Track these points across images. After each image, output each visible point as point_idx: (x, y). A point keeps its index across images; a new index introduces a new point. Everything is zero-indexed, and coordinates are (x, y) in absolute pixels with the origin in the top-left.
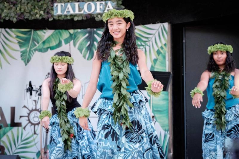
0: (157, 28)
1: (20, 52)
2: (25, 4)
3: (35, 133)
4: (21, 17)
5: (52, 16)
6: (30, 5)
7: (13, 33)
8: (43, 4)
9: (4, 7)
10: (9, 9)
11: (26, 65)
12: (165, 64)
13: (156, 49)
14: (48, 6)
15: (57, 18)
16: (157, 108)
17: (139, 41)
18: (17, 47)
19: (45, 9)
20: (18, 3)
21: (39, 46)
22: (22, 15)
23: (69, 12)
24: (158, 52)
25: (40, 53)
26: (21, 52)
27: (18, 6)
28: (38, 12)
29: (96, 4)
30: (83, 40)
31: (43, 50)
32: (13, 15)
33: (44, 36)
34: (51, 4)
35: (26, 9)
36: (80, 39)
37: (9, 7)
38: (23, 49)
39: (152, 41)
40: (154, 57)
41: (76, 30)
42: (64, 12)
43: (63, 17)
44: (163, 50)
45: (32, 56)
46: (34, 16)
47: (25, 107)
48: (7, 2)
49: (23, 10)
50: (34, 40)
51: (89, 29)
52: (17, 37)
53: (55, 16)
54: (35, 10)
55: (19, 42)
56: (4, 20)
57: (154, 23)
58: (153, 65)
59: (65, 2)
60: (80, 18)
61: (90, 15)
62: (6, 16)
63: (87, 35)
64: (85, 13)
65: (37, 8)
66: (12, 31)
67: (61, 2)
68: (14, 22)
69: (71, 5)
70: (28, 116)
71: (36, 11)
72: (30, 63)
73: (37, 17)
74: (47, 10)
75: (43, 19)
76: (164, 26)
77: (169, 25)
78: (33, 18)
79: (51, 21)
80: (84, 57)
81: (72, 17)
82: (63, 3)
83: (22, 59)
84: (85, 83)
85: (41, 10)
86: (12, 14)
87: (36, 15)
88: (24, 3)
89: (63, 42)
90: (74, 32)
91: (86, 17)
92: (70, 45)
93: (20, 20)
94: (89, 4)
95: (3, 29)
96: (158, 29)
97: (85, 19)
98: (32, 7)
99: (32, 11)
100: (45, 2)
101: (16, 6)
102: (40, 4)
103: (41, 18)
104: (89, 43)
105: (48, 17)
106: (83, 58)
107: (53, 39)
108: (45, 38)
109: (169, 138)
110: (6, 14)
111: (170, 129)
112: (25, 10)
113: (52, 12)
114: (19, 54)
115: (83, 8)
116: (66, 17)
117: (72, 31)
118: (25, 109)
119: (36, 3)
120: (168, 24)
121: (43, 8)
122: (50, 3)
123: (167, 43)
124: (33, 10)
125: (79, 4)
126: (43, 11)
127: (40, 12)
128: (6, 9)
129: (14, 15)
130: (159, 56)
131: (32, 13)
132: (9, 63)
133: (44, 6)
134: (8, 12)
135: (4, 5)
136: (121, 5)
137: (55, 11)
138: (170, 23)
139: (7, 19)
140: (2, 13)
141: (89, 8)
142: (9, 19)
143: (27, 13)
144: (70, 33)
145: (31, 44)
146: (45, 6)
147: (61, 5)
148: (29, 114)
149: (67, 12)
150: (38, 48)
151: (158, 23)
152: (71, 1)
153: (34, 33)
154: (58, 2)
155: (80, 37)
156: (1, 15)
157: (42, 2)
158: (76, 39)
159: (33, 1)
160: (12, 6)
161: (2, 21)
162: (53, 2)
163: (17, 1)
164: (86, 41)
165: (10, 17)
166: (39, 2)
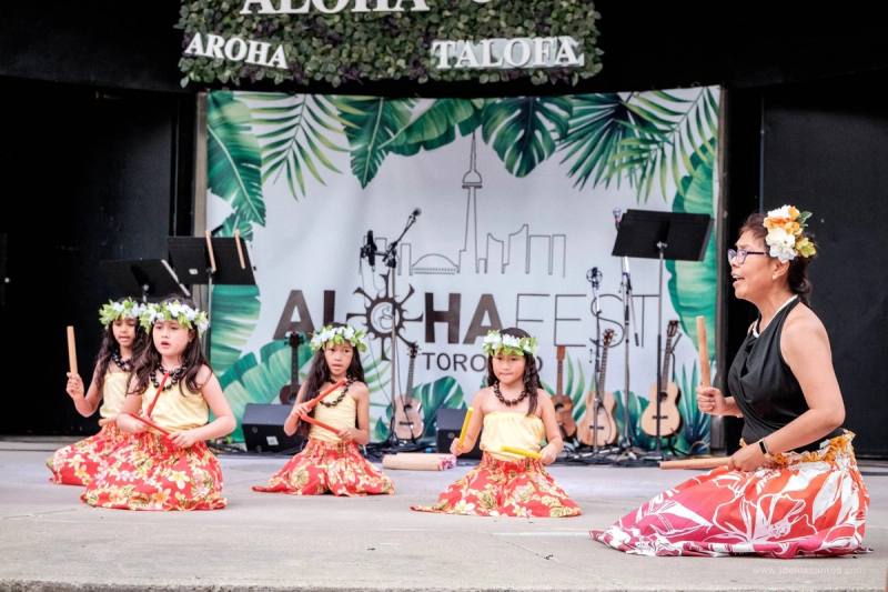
0: (693, 98)
1: (349, 154)
2: (362, 42)
3: (384, 357)
4: (352, 74)
5: (426, 72)
6: (372, 44)
7: (333, 104)
8: (405, 41)
9: (310, 48)
10: (323, 54)
11: (364, 186)
12: (712, 191)
13: (690, 151)
14: (416, 49)
15: (439, 77)
16: (688, 300)
17: (648, 131)
18: (342, 140)
19: (409, 54)
20: (344, 39)
21: (396, 140)
22: (354, 69)
23: (468, 61)
24: (695, 161)
25: (400, 157)
26: (353, 154)
27: (345, 48)
28: (393, 61)
29: (534, 43)
30: (508, 126)
31: (407, 150)
32: (331, 68)
33: (410, 114)
34: (425, 42)
35: (364, 54)
36: (500, 123)
37: (323, 49)
38: (358, 147)
39: (680, 133)
40: (683, 171)
41: (490, 101)
42: (455, 63)
43: (453, 74)
44: (707, 154)
45: (380, 163)
46: (384, 71)
47: (359, 290)
48: (318, 38)
50: (384, 123)
51: (522, 98)
52: (344, 115)
53: (434, 72)
54: (384, 56)
55: (348, 130)
56: (312, 80)
57: (686, 85)
58: (682, 192)
59: (457, 39)
60: (494, 79)
61: (518, 69)
62: (315, 72)
63: (518, 112)
64: (505, 67)
65: (390, 52)
66: (330, 101)
67: (448, 38)
68: (336, 85)
69: (472, 46)
70: (368, 315)
71: (387, 59)
72: (373, 180)
73: (390, 74)
74: (414, 57)
75: (404, 78)
76: (709, 94)
77: (724, 92)
78: (380, 76)
79: (425, 84)
80: (510, 168)
81: (474, 75)
82: (452, 40)
83: (355, 173)
84: (511, 235)
85: (399, 58)
86: (330, 65)
87: (386, 69)
88: (359, 40)
89: (457, 131)
90: (485, 104)
91: (510, 75)
92: (474, 137)
93: (350, 81)
94: (517, 43)
95: (309, 97)
96: (696, 102)
97: (506, 79)
98: (379, 50)
99: (379, 58)
100: (410, 38)
101: (340, 47)
102: (397, 41)
103: (399, 75)
104: (522, 133)
105: (415, 74)
106: (506, 171)
107: (431, 122)
108: (412, 119)
109: (716, 378)
110: (315, 67)
111: (719, 355)
112: (360, 56)
113: (425, 62)
114: (348, 158)
115: (501, 53)
116: (459, 75)
117: (479, 102)
118: (359, 295)
119: (387, 39)
120: (721, 89)
121: (404, 51)
122: (421, 39)
123: (716, 138)
124: (381, 56)
125: (491, 44)
126: (404, 58)
127: (396, 61)
128: (316, 55)
129: (334, 68)
130: (695, 168)
131: (377, 64)
132: (322, 182)
133: (407, 47)
134: (320, 62)
135: (310, 44)
136: (595, 46)
137: (433, 61)
138: (725, 86)
139: (319, 77)
140: (306, 64)
141: (517, 53)
142: (324, 78)
143: (366, 63)
144: (474, 107)
145: (377, 134)
146: (410, 48)
147: (449, 45)
148: (369, 310)
149: (463, 61)
150: (394, 144)
151: (696, 86)
152: (472, 37)
153: (384, 105)
154: (442, 39)
155: (500, 117)
156: (303, 69)
157: (402, 38)
158: (489, 122)
159: (380, 35)
160: (330, 46)
161: (306, 82)
162: (428, 38)
163: (341, 35)
164: (514, 129)
165: (323, 73)
166: (397, 35)
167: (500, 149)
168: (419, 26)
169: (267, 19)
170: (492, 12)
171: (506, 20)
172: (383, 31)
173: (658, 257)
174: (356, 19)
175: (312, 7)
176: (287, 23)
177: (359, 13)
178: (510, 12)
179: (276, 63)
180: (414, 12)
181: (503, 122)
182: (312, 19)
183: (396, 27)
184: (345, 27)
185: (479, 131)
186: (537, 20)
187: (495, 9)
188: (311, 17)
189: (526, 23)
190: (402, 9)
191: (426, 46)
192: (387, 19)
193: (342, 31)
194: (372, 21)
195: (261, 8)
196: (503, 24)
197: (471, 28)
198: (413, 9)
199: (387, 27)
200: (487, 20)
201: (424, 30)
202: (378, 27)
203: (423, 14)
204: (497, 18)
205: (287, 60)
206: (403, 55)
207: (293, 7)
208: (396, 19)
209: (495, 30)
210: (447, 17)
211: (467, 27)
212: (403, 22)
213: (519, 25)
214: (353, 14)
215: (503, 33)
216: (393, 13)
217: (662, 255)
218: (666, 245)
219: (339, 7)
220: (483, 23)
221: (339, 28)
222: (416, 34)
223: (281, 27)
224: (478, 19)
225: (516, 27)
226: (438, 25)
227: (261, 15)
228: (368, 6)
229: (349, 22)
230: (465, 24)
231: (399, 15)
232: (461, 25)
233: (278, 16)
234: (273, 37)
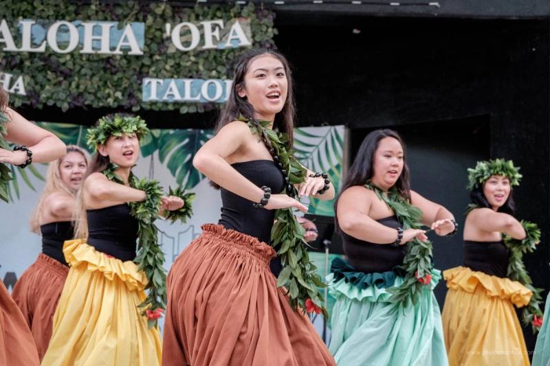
0: (324, 135)
2: (88, 77)
4: (78, 102)
5: (139, 102)
6: (96, 79)
8: (122, 78)
9: (45, 80)
10: (55, 85)
14: (131, 84)
15: (148, 107)
19: (125, 88)
20: (73, 73)
22: (80, 97)
23: (173, 96)
27: (74, 80)
28: (112, 93)
29: (225, 84)
30: (179, 151)
32: (62, 96)
34: (138, 79)
35: (89, 86)
36: (173, 148)
37: (55, 81)
39: (312, 159)
41: (165, 132)
42: (163, 96)
43: (160, 105)
44: (334, 176)
46: (104, 100)
48: (52, 72)
49: (82, 88)
51: (190, 130)
53: (145, 103)
54: (105, 89)
56: (45, 105)
57: (317, 124)
58: (313, 203)
59: (164, 77)
60: (192, 110)
61: (213, 103)
62: (48, 98)
63: (187, 141)
64: (202, 101)
65: (110, 86)
67: (157, 77)
68: (64, 111)
69: (176, 83)
71: (107, 91)
73: (109, 103)
74: (129, 91)
75: (120, 107)
76: (336, 132)
77: (347, 130)
78: (101, 104)
80: (180, 182)
81: (177, 106)
82: (161, 78)
84: (180, 233)
85: (116, 90)
86: (61, 94)
87: (106, 99)
88: (85, 75)
90: (161, 134)
91: (205, 107)
92: (152, 158)
93: (76, 107)
94: (212, 83)
96: (325, 137)
97: (201, 111)
98: (101, 84)
99: (100, 90)
100: (126, 75)
101: (70, 79)
102: (116, 78)
103: (116, 105)
104: (189, 156)
105: (130, 103)
106: (177, 184)
110: (49, 95)
112: (86, 87)
113: (139, 95)
115: (199, 90)
116: (165, 106)
117: (157, 133)
119: (108, 75)
120: (345, 128)
121: (120, 86)
122: (135, 77)
123: (341, 164)
124: (102, 88)
125: (191, 83)
126: (120, 91)
127: (114, 93)
128: (49, 85)
129: (64, 96)
131: (99, 95)
132: (33, 188)
133: (124, 83)
134: (53, 91)
135: (45, 77)
137: (144, 94)
138: (348, 126)
139: (51, 103)
140: (41, 92)
141: (212, 91)
142: (55, 105)
143: (90, 93)
144: (153, 136)
146: (126, 83)
147: (158, 83)
149: (169, 95)
151: (325, 125)
152: (176, 76)
153: (83, 132)
154: (152, 77)
155: (173, 144)
156: (39, 96)
157: (120, 75)
158: (165, 146)
159: (102, 72)
160: (61, 79)
161: (40, 107)
162: (141, 75)
163: (71, 70)
164: (184, 152)
165: (55, 100)
166: (115, 73)
167: (172, 168)
168: (134, 66)
169: (9, 56)
170: (193, 59)
171: (204, 65)
172: (105, 69)
173: (324, 252)
174: (84, 59)
175: (48, 48)
176: (26, 59)
177: (86, 54)
178: (207, 59)
179: (16, 90)
180: (131, 56)
181: (175, 148)
182: (48, 56)
183: (115, 67)
184: (74, 64)
185: (156, 153)
186: (228, 67)
187: (195, 56)
188: (47, 55)
189: (220, 68)
190: (121, 53)
191: (139, 82)
192: (108, 59)
193: (72, 68)
194: (96, 61)
195: (6, 46)
196: (201, 68)
197: (175, 70)
198: (130, 53)
199: (108, 66)
200: (189, 64)
201: (138, 69)
202: (102, 65)
203: (137, 57)
204: (196, 63)
205: (25, 88)
206: (119, 89)
207: (31, 47)
208: (116, 60)
209: (195, 73)
210: (157, 61)
211: (173, 69)
212: (122, 64)
213: (213, 69)
214: (81, 55)
215: (201, 75)
216: (114, 56)
217: (327, 250)
218: (330, 242)
219: (70, 48)
220: (185, 67)
221: (70, 65)
222: (131, 72)
223: (22, 62)
224: (183, 64)
225: (211, 70)
226: (149, 67)
227: (6, 52)
228: (93, 48)
229: (78, 61)
230: (172, 67)
231: (118, 58)
232: (168, 67)
233: (19, 53)
234: (15, 70)
